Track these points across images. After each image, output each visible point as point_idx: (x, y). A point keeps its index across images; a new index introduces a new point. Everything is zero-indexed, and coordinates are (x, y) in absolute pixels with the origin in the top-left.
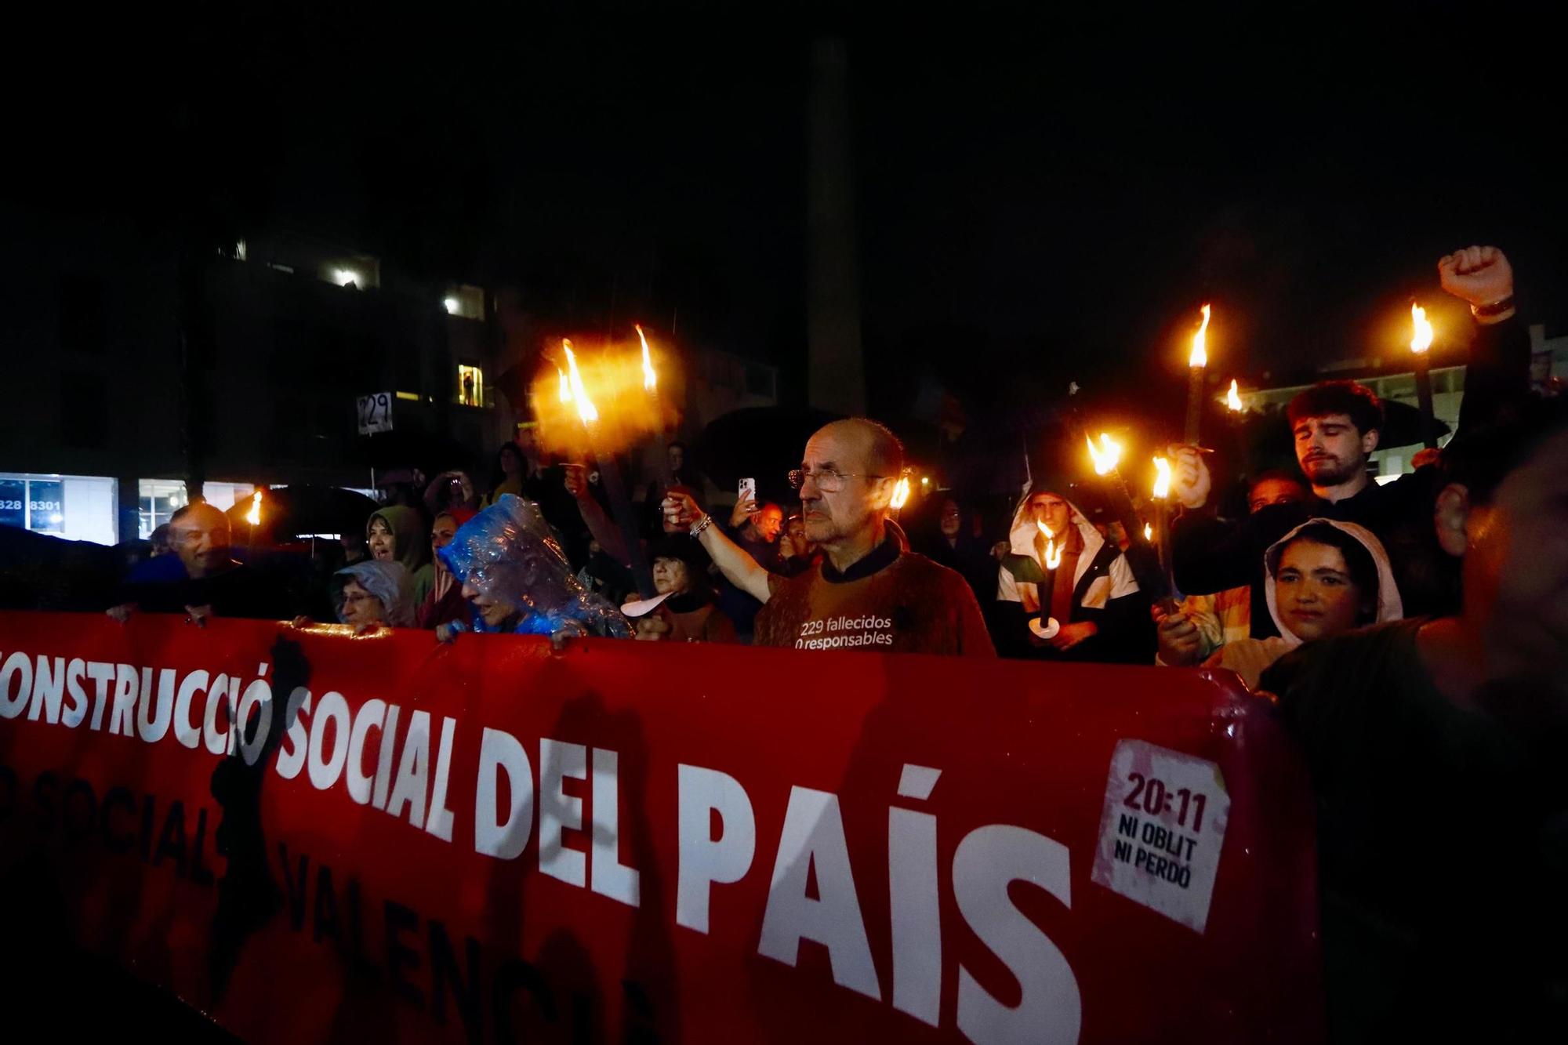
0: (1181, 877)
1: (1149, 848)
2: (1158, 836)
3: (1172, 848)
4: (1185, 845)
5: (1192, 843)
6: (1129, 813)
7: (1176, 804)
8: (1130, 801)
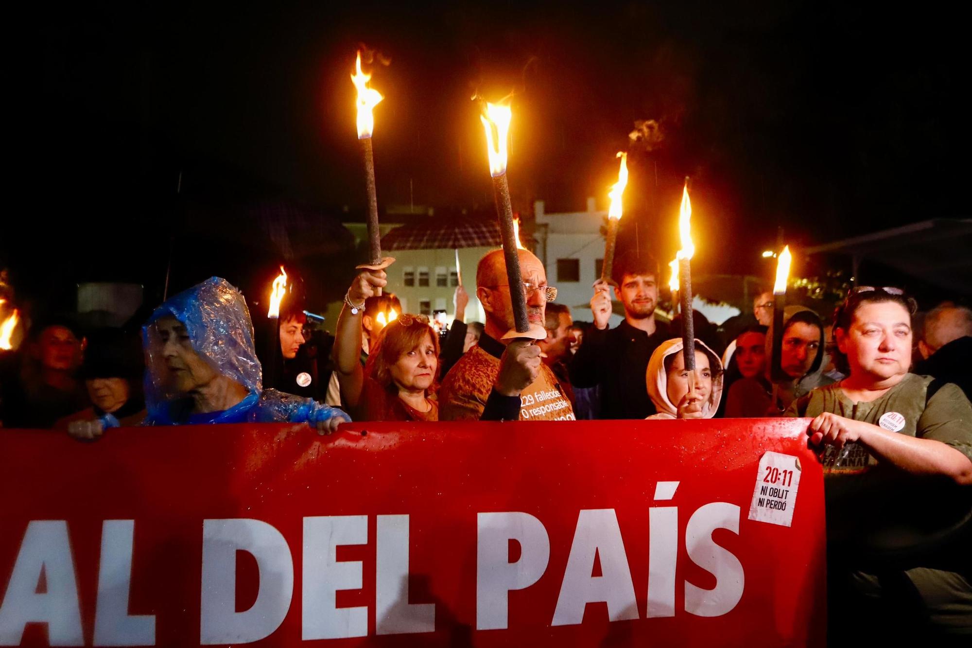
0: (782, 506)
1: (772, 498)
2: (775, 492)
3: (780, 496)
4: (785, 493)
5: (787, 491)
6: (765, 484)
7: (782, 477)
8: (766, 480)
